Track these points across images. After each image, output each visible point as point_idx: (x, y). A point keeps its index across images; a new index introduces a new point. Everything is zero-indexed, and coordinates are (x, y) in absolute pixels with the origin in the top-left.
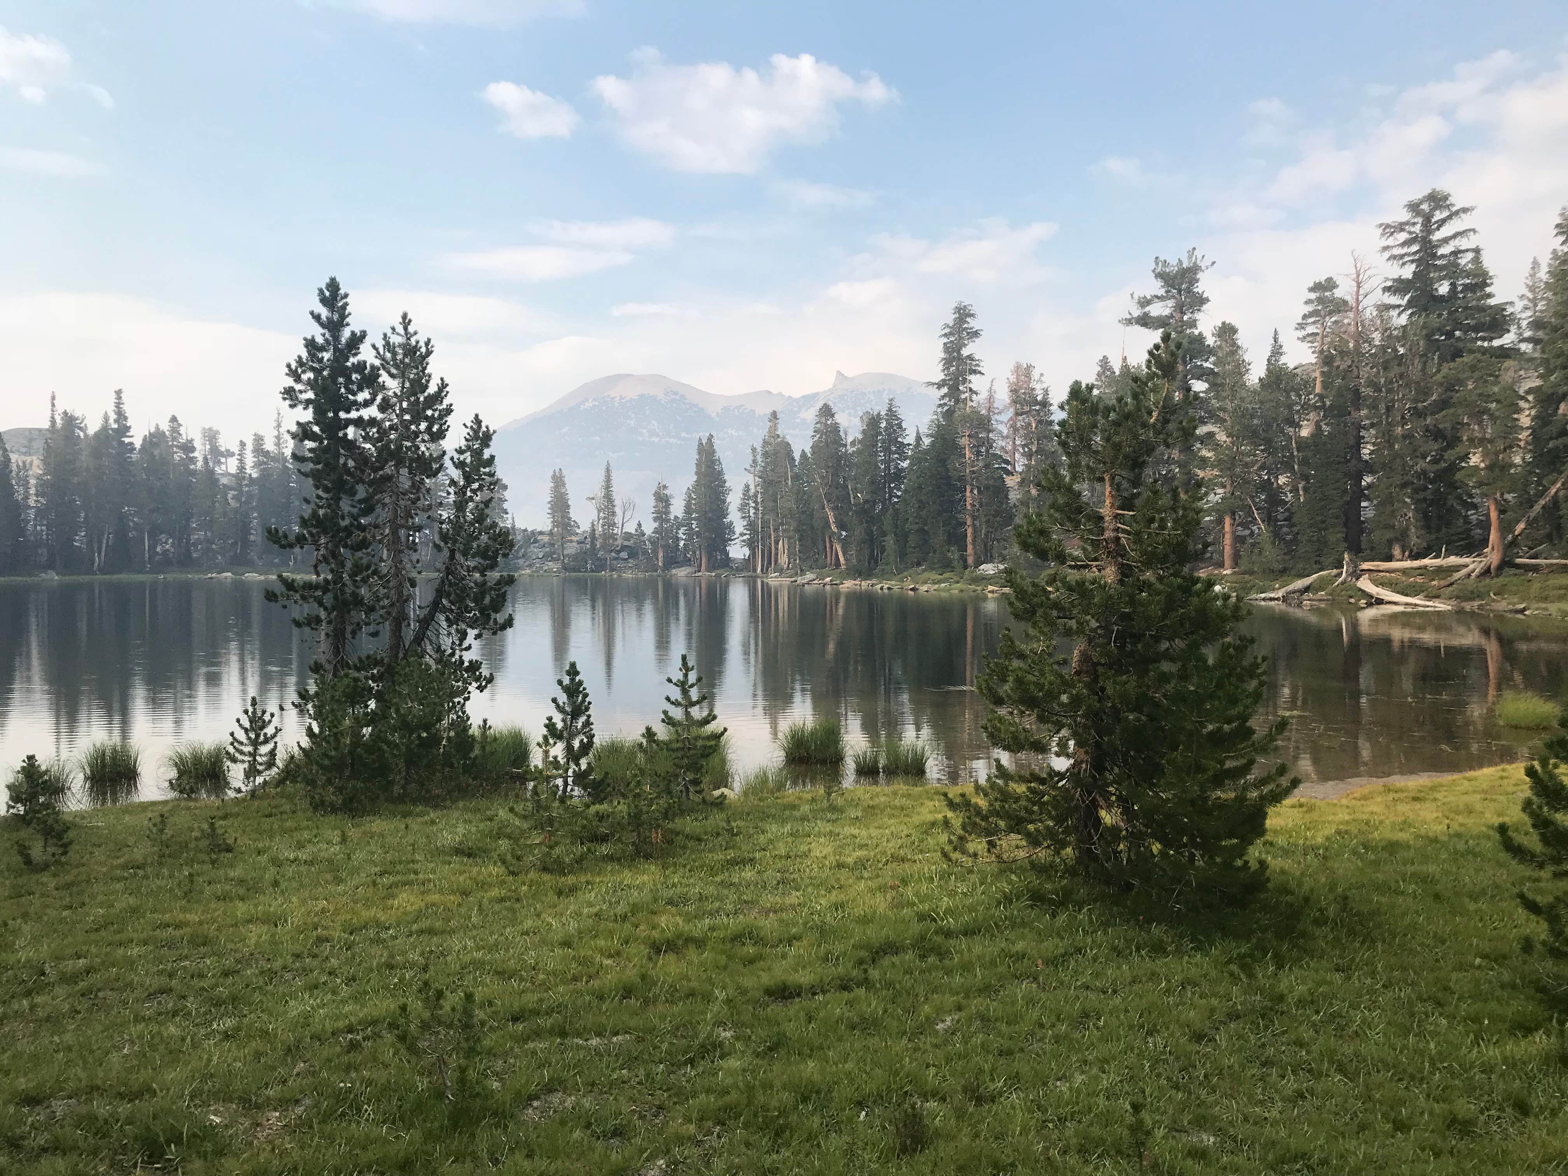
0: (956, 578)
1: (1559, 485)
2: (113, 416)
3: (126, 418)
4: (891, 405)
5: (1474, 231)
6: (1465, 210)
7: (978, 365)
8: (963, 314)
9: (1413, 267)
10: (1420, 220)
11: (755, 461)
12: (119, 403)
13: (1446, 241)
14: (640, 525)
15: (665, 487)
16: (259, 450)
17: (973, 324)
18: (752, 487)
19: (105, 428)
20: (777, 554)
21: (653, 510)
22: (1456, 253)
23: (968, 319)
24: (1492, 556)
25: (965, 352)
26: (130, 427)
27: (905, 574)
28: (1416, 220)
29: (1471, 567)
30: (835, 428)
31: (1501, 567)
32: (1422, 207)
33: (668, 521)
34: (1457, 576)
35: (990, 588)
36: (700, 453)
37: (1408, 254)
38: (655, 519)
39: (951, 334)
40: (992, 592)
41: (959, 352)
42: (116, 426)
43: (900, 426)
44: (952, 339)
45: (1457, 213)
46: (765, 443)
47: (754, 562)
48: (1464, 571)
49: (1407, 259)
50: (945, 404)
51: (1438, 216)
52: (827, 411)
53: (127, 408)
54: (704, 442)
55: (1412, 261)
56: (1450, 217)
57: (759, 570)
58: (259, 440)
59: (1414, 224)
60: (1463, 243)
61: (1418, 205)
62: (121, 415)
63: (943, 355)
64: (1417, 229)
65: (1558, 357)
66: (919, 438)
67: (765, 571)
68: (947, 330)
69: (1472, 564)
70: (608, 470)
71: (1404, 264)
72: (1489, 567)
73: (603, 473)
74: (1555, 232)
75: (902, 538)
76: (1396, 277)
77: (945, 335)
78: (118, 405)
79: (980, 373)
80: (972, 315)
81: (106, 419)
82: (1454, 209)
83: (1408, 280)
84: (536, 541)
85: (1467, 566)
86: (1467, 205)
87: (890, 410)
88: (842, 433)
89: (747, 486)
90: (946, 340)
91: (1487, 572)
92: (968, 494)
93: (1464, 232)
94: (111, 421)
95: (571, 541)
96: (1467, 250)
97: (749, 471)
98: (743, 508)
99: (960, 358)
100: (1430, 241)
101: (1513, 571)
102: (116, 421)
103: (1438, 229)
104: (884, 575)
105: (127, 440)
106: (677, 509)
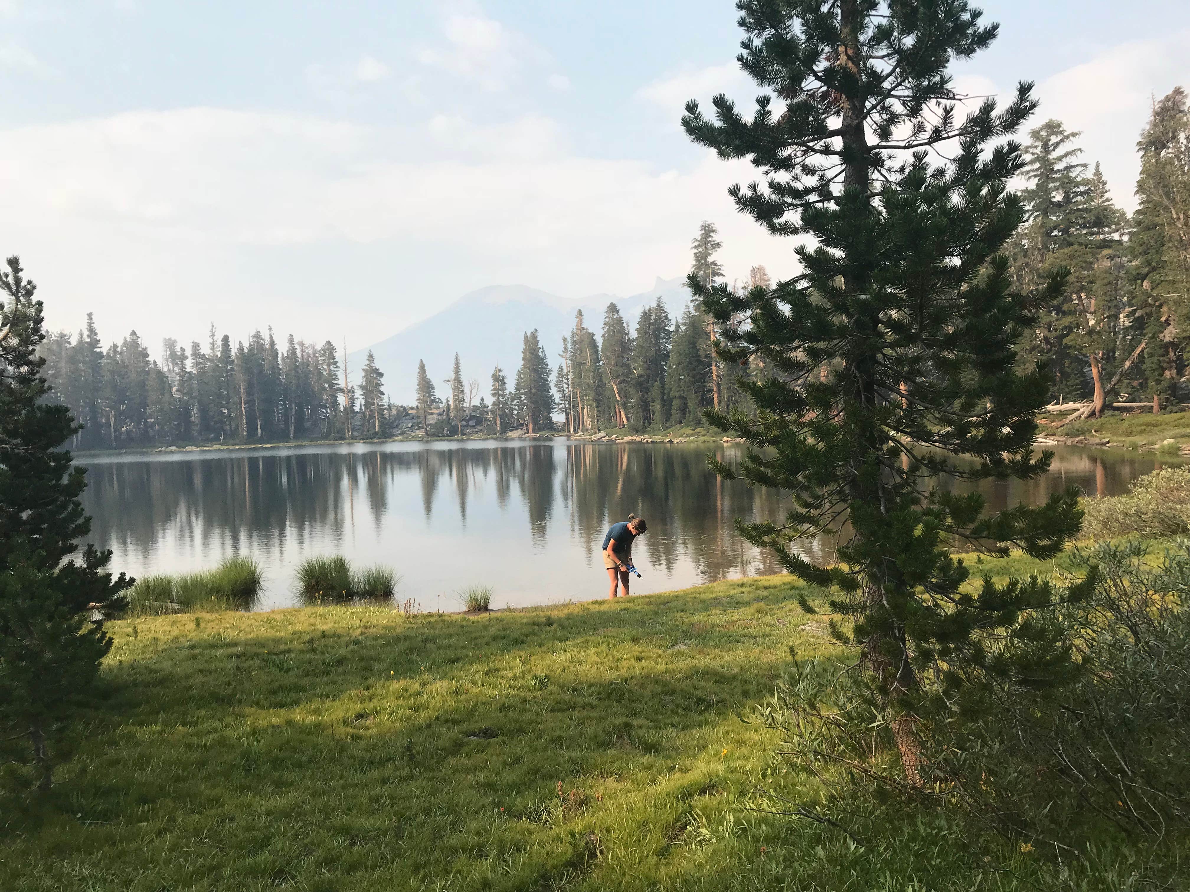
0: (704, 432)
1: (1143, 345)
2: (86, 333)
3: (96, 334)
4: (659, 302)
5: (1080, 150)
6: (1074, 135)
7: (720, 269)
8: (708, 230)
9: (1036, 180)
10: (1040, 144)
11: (566, 348)
12: (91, 323)
13: (1060, 159)
14: (482, 399)
15: (500, 370)
16: (196, 354)
17: (716, 238)
18: (565, 368)
19: (81, 342)
20: (583, 418)
21: (492, 388)
22: (1069, 168)
23: (712, 234)
24: (1097, 402)
25: (710, 259)
26: (99, 341)
27: (669, 430)
28: (1036, 144)
29: (1082, 410)
30: (620, 321)
31: (1102, 411)
32: (1042, 133)
33: (503, 396)
34: (1070, 417)
35: (725, 439)
36: (526, 344)
37: (1033, 171)
38: (493, 395)
39: (699, 246)
40: (727, 442)
41: (705, 260)
42: (89, 340)
43: (666, 317)
44: (700, 250)
45: (1067, 137)
46: (573, 334)
47: (568, 425)
48: (1076, 414)
49: (1032, 174)
50: (696, 300)
51: (1054, 139)
52: (613, 309)
53: (96, 326)
54: (529, 334)
55: (1035, 176)
56: (1062, 140)
57: (572, 430)
58: (196, 346)
59: (1036, 147)
60: (1073, 160)
61: (1038, 132)
62: (92, 332)
63: (694, 263)
64: (1038, 151)
65: (1141, 245)
66: (678, 326)
67: (575, 431)
68: (697, 243)
69: (1083, 408)
70: (457, 359)
71: (1030, 178)
72: (1094, 410)
73: (453, 361)
74: (1137, 148)
75: (667, 403)
76: (1024, 188)
77: (695, 247)
78: (90, 325)
79: (722, 275)
80: (714, 231)
81: (81, 335)
82: (1065, 134)
83: (1033, 190)
84: (407, 414)
85: (1078, 410)
86: (1075, 131)
87: (658, 306)
88: (625, 325)
89: (561, 368)
90: (696, 251)
91: (1092, 414)
92: (714, 368)
93: (1074, 151)
94: (85, 336)
95: (432, 414)
96: (1077, 166)
97: (562, 356)
98: (558, 384)
99: (707, 265)
100: (1048, 160)
101: (1111, 412)
102: (88, 336)
103: (1054, 150)
104: (655, 432)
105: (98, 350)
106: (510, 387)
